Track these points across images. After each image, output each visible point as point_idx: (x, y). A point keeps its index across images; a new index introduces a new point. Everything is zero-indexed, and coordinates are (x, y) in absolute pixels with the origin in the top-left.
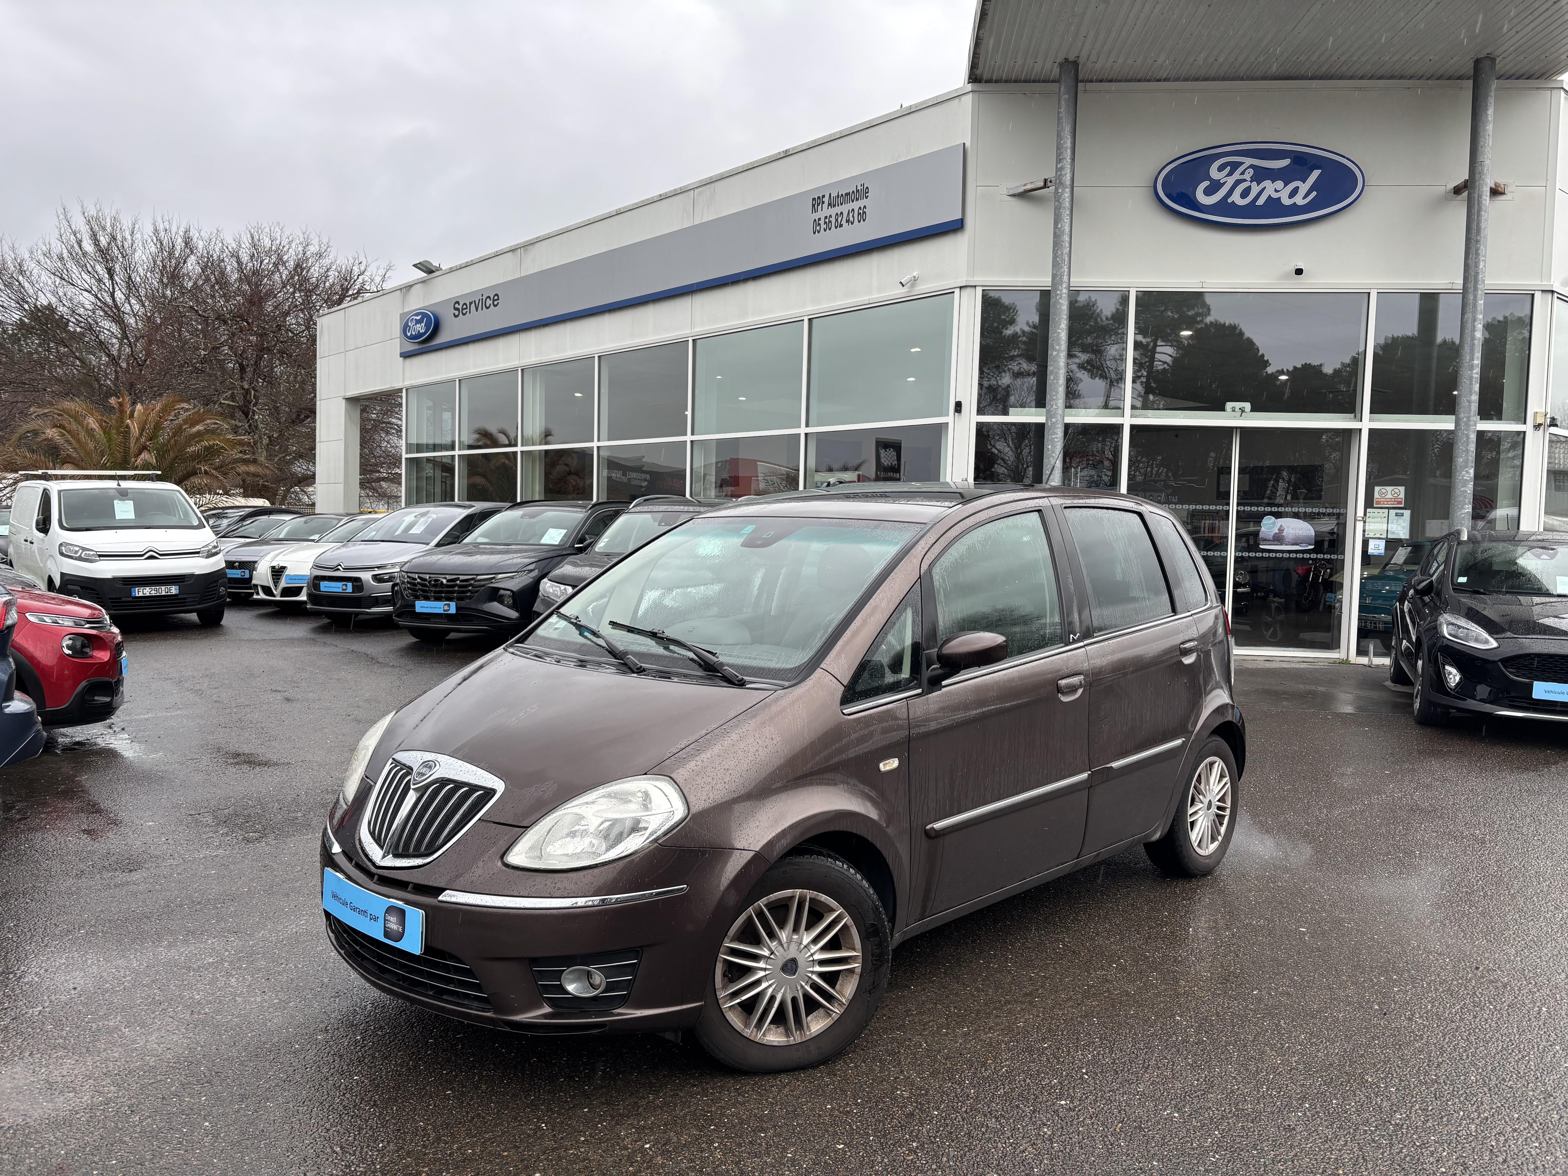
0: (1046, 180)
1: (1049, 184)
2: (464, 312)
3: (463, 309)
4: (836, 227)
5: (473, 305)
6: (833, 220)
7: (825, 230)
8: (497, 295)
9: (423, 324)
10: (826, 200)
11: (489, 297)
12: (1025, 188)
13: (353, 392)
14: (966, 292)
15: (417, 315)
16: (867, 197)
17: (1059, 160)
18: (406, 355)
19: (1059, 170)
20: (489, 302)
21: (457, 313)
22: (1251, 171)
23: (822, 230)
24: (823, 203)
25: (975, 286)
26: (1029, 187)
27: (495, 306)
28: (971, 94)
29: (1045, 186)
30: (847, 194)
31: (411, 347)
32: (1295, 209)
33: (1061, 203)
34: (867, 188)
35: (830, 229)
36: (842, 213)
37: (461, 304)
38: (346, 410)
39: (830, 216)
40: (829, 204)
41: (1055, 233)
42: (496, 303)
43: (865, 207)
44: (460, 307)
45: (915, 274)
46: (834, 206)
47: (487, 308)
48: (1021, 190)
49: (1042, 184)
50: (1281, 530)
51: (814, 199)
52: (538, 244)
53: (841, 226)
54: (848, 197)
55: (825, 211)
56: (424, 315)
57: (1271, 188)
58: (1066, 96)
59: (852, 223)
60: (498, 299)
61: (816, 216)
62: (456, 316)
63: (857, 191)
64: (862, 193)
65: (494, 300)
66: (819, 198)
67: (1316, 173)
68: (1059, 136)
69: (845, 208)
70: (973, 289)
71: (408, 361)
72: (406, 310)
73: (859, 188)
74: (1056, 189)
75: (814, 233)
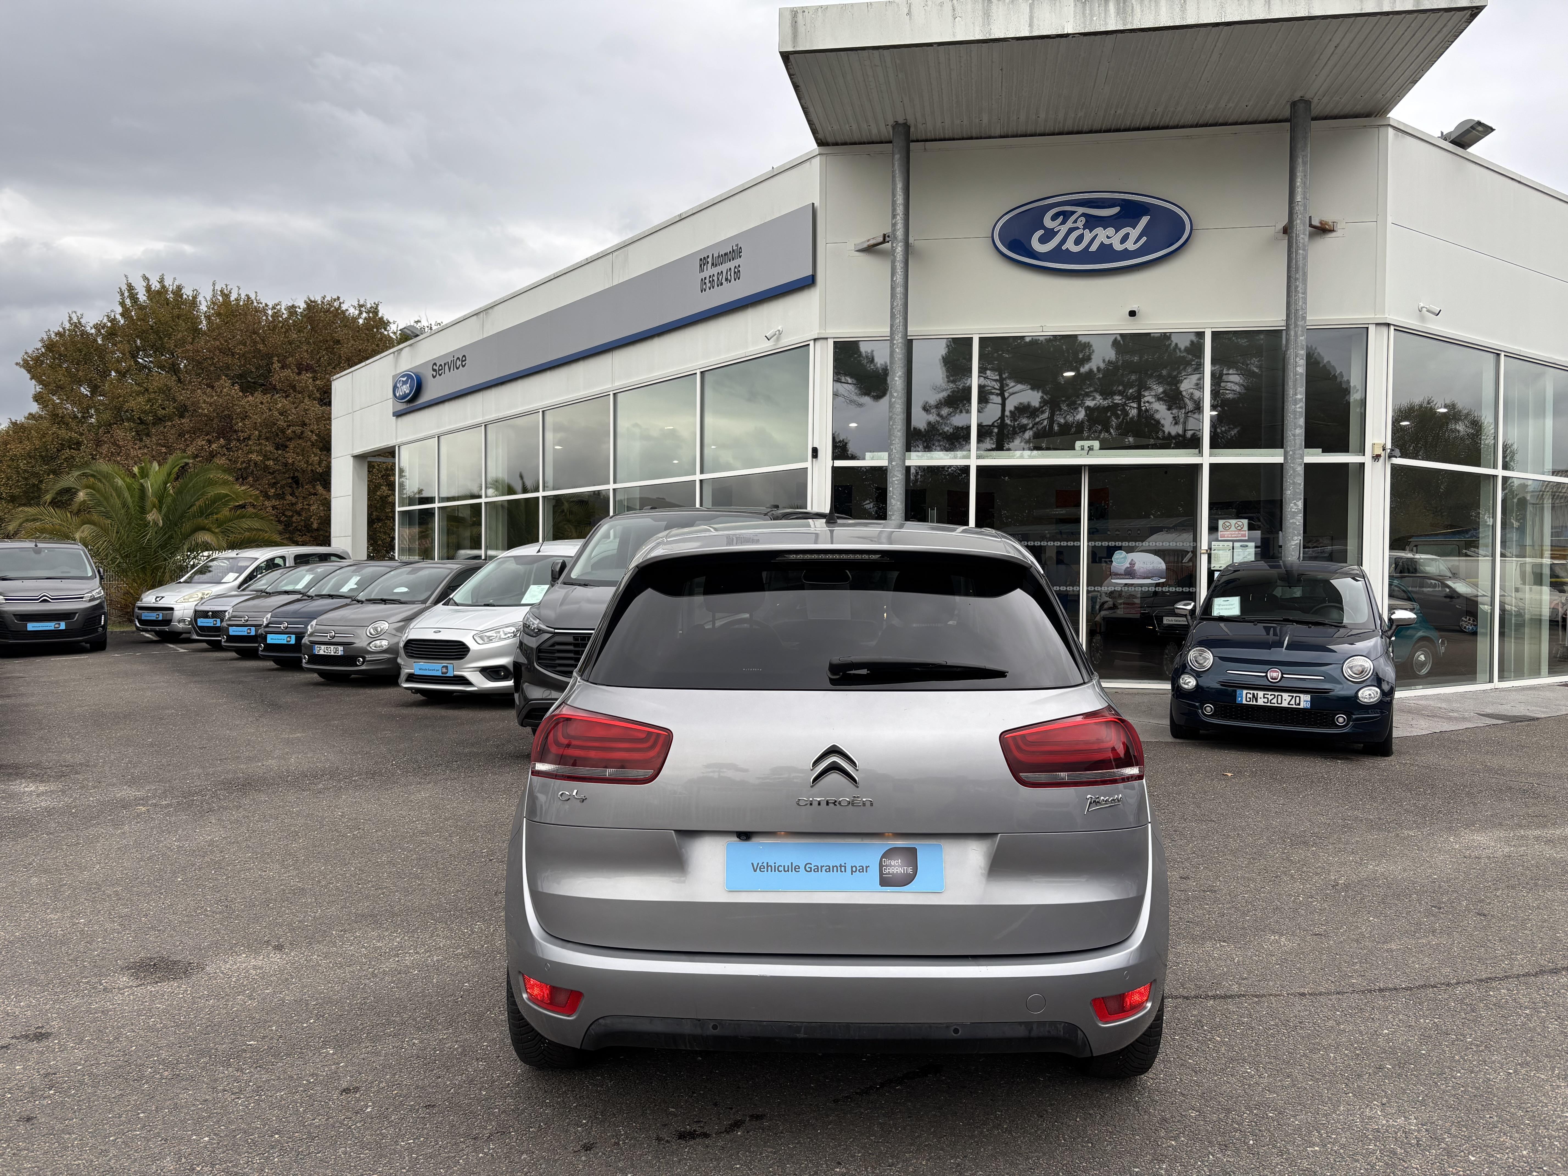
0: (884, 235)
1: (887, 239)
2: (440, 372)
3: (439, 370)
4: (718, 286)
5: (447, 366)
6: (715, 278)
7: (710, 289)
8: (464, 356)
9: (408, 385)
10: (710, 260)
11: (458, 358)
12: (868, 243)
13: (359, 451)
14: (818, 344)
15: (403, 376)
16: (740, 257)
17: (894, 216)
18: (398, 415)
19: (894, 225)
20: (459, 363)
21: (434, 373)
22: (1083, 219)
23: (708, 288)
24: (708, 263)
25: (827, 338)
26: (872, 242)
27: (463, 366)
28: (818, 157)
29: (884, 242)
30: (726, 254)
31: (401, 407)
32: (1126, 254)
33: (895, 257)
34: (741, 248)
35: (713, 287)
36: (722, 272)
37: (438, 365)
38: (354, 467)
39: (714, 275)
40: (713, 264)
41: (892, 285)
42: (464, 363)
43: (739, 266)
44: (437, 368)
45: (779, 328)
46: (716, 265)
47: (457, 368)
48: (865, 245)
49: (881, 239)
50: (1132, 564)
51: (701, 260)
52: (496, 307)
53: (722, 284)
54: (726, 257)
55: (710, 271)
56: (409, 376)
57: (1103, 235)
58: (897, 156)
59: (730, 282)
60: (465, 360)
61: (703, 275)
62: (434, 377)
63: (733, 251)
64: (736, 253)
65: (462, 361)
66: (704, 258)
67: (1145, 220)
68: (894, 195)
69: (724, 268)
70: (825, 341)
71: (400, 419)
72: (398, 372)
73: (734, 248)
74: (892, 244)
75: (702, 291)
